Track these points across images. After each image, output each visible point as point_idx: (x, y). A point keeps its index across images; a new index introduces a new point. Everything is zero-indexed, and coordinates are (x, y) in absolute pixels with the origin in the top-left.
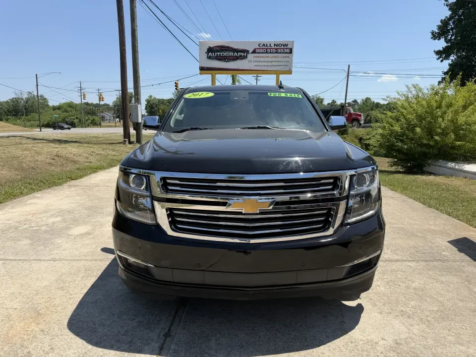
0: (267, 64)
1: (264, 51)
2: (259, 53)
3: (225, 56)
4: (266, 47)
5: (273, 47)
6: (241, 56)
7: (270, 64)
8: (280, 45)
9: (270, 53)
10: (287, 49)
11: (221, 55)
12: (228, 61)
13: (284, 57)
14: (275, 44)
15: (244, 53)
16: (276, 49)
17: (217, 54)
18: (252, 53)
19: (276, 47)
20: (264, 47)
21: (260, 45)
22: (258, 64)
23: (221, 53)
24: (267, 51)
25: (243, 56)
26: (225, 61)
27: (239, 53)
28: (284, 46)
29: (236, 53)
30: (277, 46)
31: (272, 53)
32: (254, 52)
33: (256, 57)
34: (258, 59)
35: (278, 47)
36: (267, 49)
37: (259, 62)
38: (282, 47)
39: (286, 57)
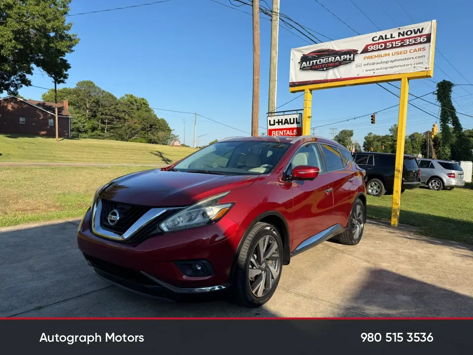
0: (385, 65)
1: (381, 46)
2: (373, 51)
3: (323, 64)
4: (385, 40)
5: (397, 38)
6: (345, 60)
7: (390, 65)
8: (409, 33)
9: (392, 47)
10: (420, 36)
11: (318, 63)
12: (327, 70)
13: (415, 50)
14: (399, 33)
15: (350, 56)
16: (402, 40)
17: (313, 63)
18: (362, 53)
19: (401, 37)
20: (381, 41)
21: (375, 39)
22: (372, 67)
23: (318, 60)
24: (386, 46)
25: (348, 59)
26: (323, 70)
27: (342, 57)
28: (415, 33)
29: (338, 57)
30: (403, 35)
31: (396, 47)
32: (365, 51)
33: (368, 58)
34: (370, 61)
35: (406, 36)
36: (385, 43)
37: (373, 64)
38: (413, 35)
39: (420, 50)
